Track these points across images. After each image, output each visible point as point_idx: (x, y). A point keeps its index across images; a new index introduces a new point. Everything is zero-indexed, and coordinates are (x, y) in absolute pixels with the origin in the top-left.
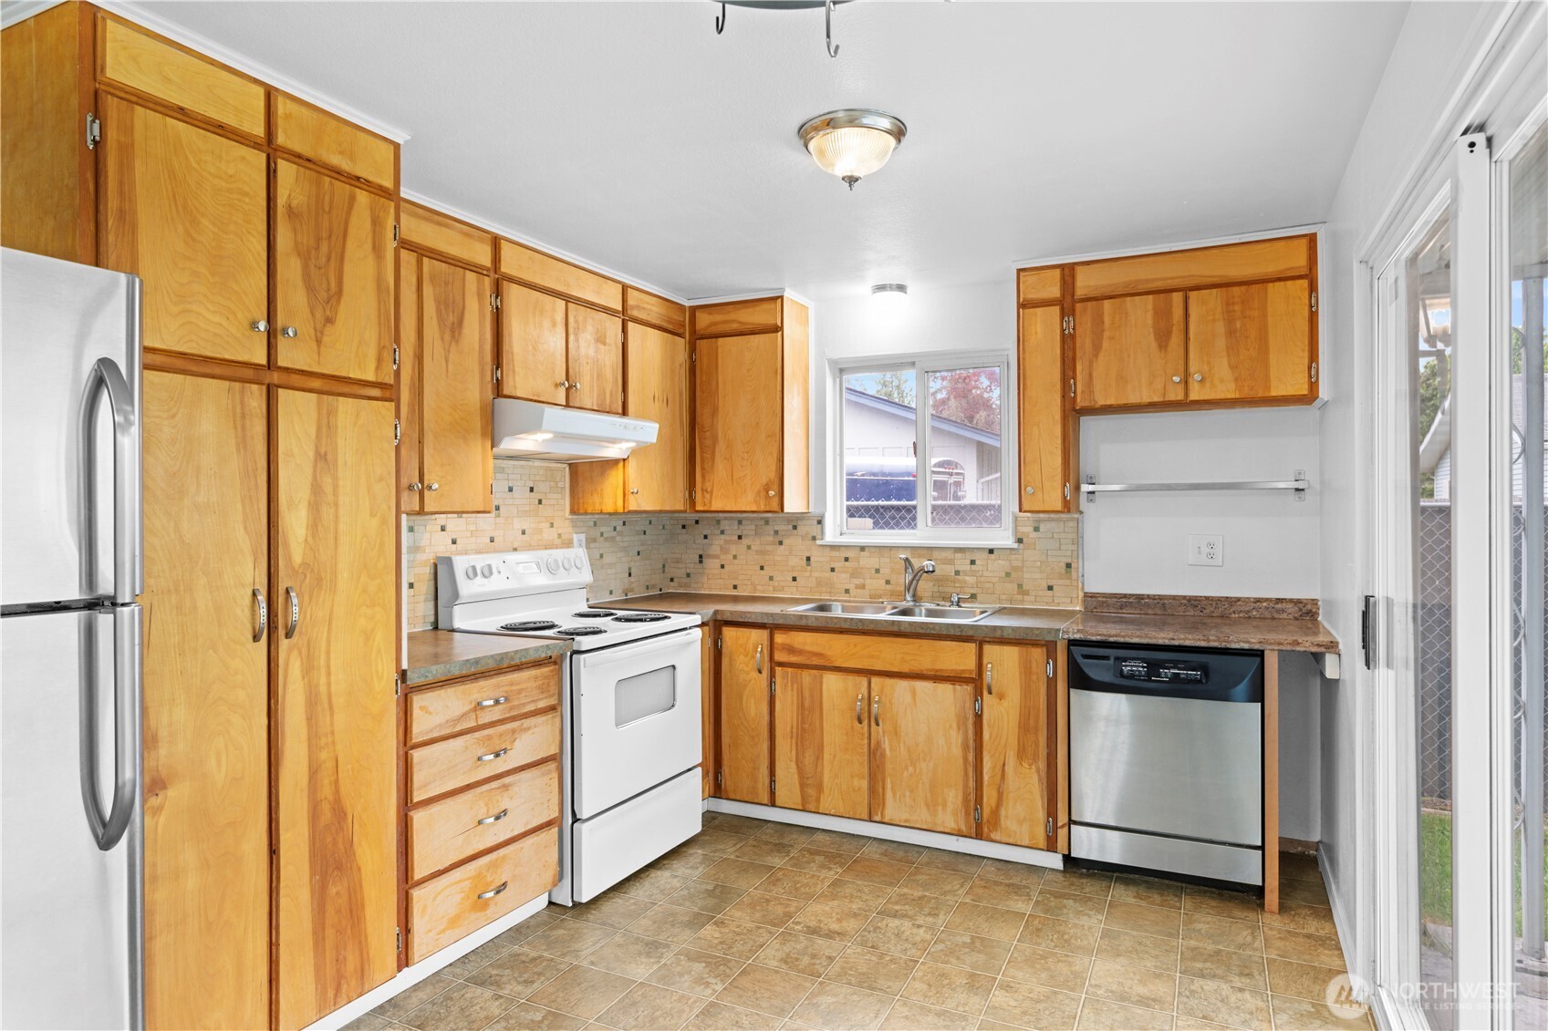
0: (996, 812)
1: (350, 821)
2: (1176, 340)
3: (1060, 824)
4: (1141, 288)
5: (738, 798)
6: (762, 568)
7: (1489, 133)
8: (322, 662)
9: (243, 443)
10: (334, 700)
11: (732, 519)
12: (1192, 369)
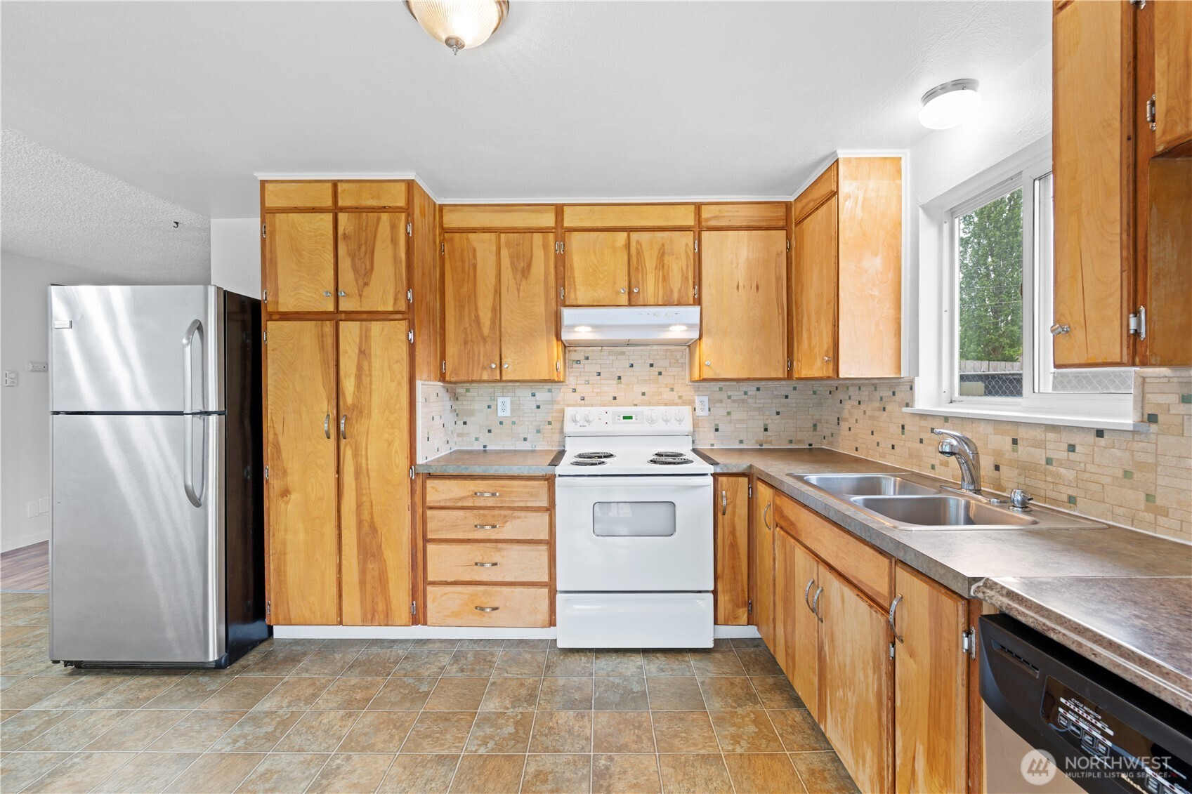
1: (380, 535)
6: (872, 433)
8: (364, 453)
9: (322, 348)
10: (370, 472)
11: (854, 386)
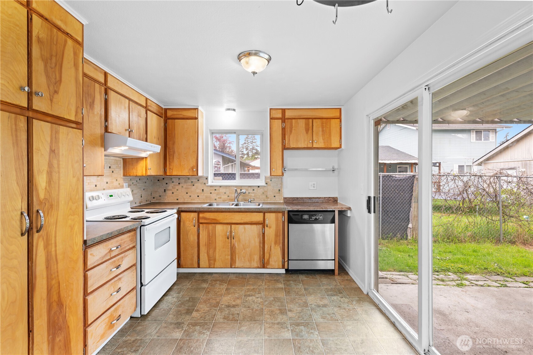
0: (268, 260)
1: (65, 308)
3: (285, 261)
4: (302, 117)
5: (187, 267)
6: (187, 193)
7: (429, 87)
8: (53, 242)
10: (58, 257)
11: (176, 178)
12: (314, 139)
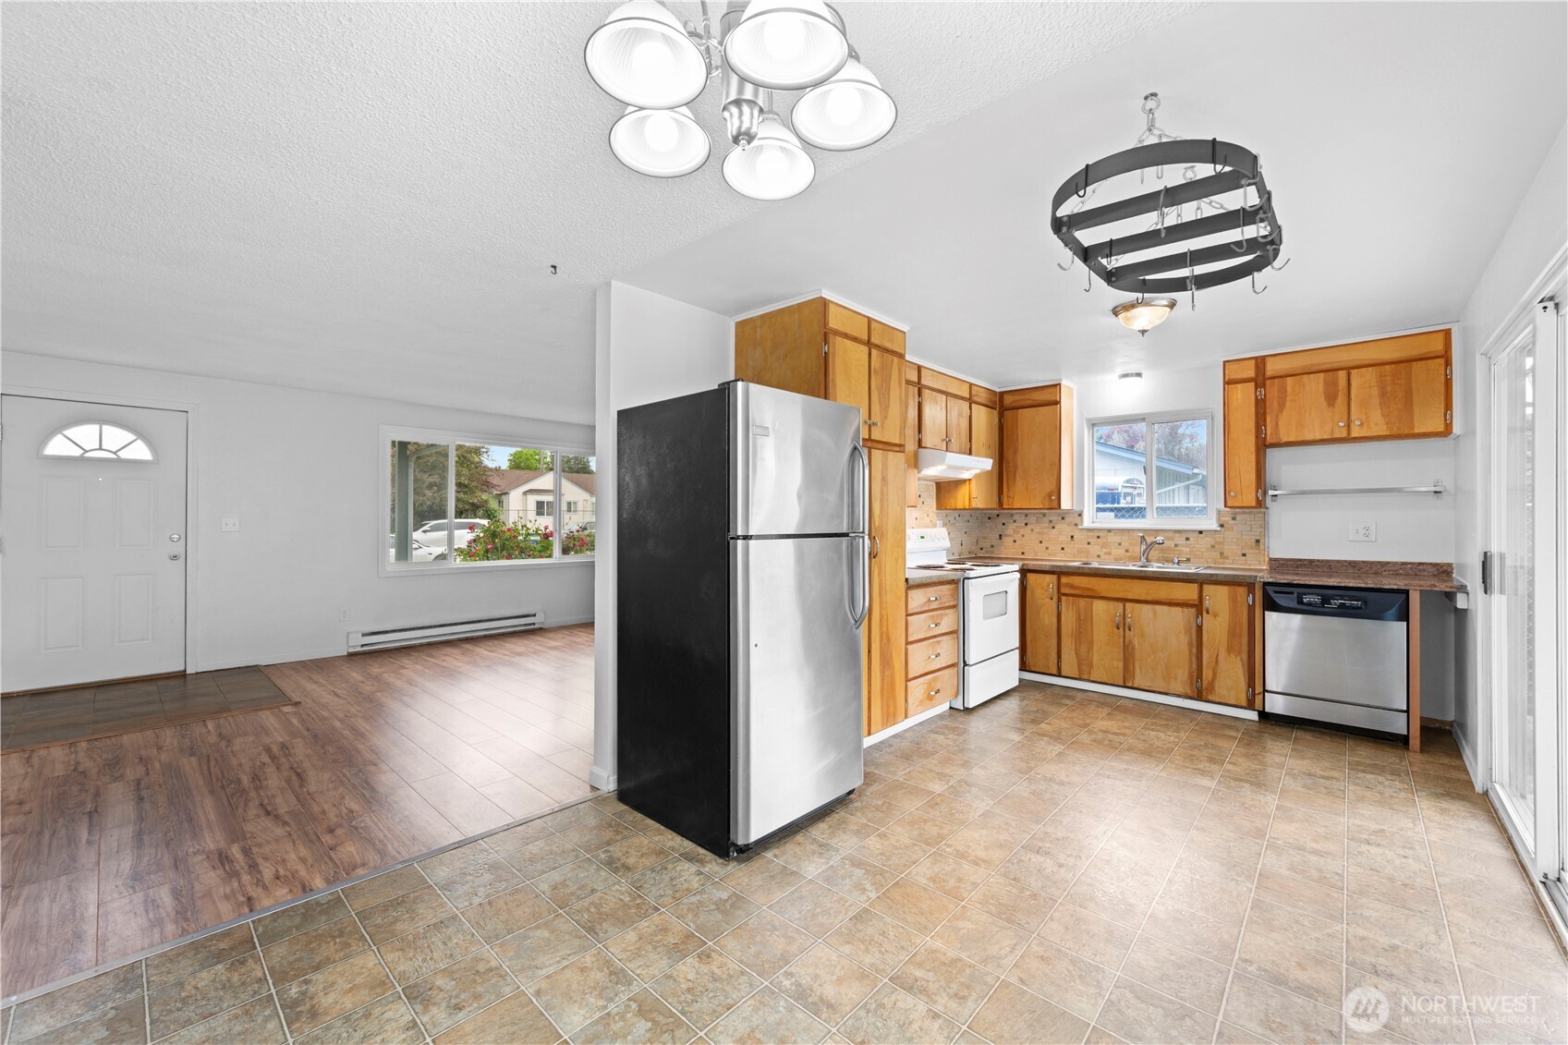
0: (1212, 684)
1: (892, 644)
2: (1341, 400)
3: (1257, 692)
4: (1315, 369)
5: (1037, 670)
6: (1041, 542)
7: (1556, 301)
8: (884, 570)
10: (887, 588)
11: (1020, 513)
12: (1353, 417)
